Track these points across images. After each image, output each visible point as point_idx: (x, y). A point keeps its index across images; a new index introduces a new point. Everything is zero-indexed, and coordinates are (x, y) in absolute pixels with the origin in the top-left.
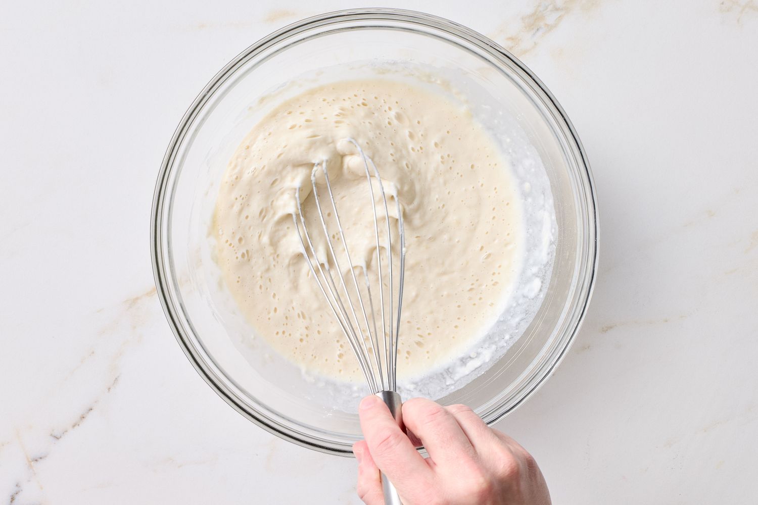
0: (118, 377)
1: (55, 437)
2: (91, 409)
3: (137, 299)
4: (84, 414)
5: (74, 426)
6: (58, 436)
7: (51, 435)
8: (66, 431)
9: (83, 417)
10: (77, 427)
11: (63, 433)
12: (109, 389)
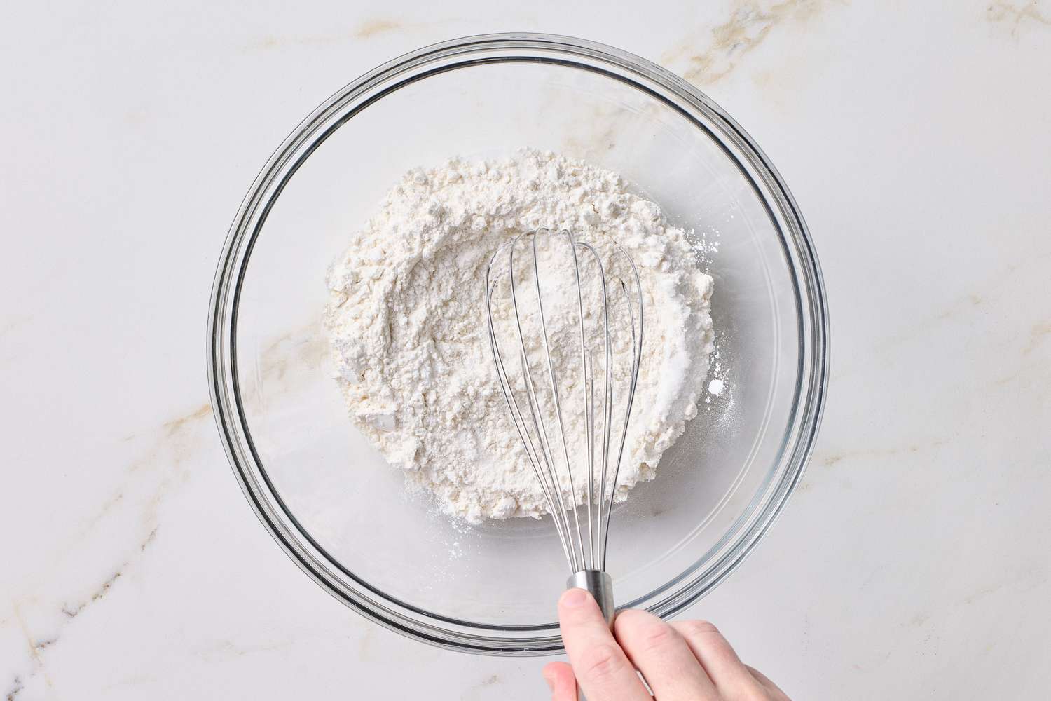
0: (156, 529)
1: (69, 613)
2: (119, 575)
3: (182, 421)
4: (109, 582)
5: (95, 598)
6: (74, 611)
7: (63, 611)
8: (84, 605)
9: (108, 586)
10: (98, 599)
11: (80, 608)
12: (143, 546)
